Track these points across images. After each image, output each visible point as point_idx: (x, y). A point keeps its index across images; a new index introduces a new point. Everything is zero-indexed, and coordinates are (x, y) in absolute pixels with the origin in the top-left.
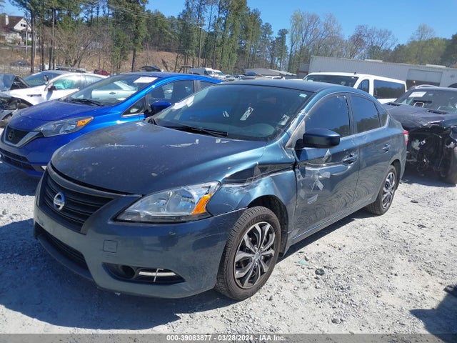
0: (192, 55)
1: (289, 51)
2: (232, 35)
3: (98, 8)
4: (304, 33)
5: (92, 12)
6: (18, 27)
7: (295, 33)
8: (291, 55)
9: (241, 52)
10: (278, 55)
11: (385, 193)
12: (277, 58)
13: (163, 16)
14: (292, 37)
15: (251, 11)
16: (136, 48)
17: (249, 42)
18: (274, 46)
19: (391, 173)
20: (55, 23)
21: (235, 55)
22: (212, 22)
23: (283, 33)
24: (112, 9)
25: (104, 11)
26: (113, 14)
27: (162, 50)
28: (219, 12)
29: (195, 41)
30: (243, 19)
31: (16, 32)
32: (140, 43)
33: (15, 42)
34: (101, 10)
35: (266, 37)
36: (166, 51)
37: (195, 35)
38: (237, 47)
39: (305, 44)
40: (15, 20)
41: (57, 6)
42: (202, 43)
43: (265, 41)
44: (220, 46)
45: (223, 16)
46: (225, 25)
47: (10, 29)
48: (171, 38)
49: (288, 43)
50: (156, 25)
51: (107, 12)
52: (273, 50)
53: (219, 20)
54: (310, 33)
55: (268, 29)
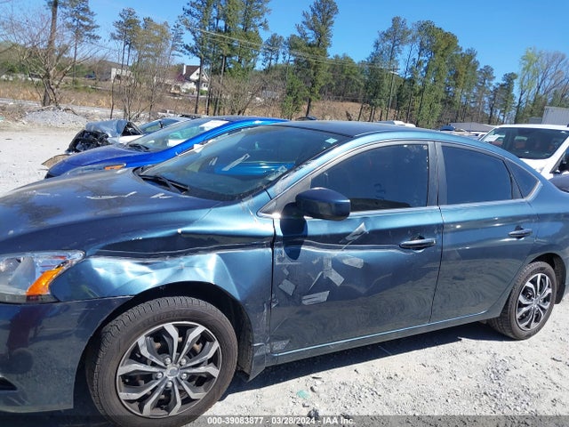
0: (380, 105)
1: (517, 101)
2: (435, 81)
3: (278, 55)
4: (540, 77)
5: (271, 59)
6: (194, 77)
7: (527, 77)
8: (518, 106)
9: (448, 102)
10: (502, 106)
11: (521, 305)
12: (499, 111)
13: (351, 61)
14: (521, 83)
15: (464, 51)
16: (312, 97)
17: (459, 90)
18: (495, 95)
19: (539, 275)
20: (225, 71)
21: (439, 106)
22: (410, 67)
23: (510, 78)
24: (293, 55)
25: (284, 58)
26: (295, 61)
27: (348, 100)
28: (419, 54)
29: (385, 88)
30: (452, 61)
31: (190, 81)
32: (317, 92)
33: (189, 91)
34: (281, 56)
35: (484, 84)
36: (353, 101)
37: (386, 82)
38: (442, 95)
39: (541, 92)
40: (191, 69)
41: (229, 52)
42: (394, 92)
43: (482, 89)
44: (419, 95)
45: (426, 58)
46: (426, 70)
47: (187, 79)
48: (359, 85)
49: (516, 91)
50: (343, 72)
51: (287, 58)
52: (494, 99)
53: (419, 64)
54: (549, 77)
55: (488, 73)
